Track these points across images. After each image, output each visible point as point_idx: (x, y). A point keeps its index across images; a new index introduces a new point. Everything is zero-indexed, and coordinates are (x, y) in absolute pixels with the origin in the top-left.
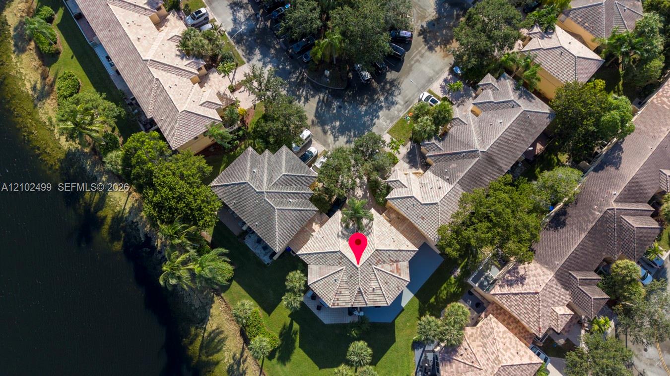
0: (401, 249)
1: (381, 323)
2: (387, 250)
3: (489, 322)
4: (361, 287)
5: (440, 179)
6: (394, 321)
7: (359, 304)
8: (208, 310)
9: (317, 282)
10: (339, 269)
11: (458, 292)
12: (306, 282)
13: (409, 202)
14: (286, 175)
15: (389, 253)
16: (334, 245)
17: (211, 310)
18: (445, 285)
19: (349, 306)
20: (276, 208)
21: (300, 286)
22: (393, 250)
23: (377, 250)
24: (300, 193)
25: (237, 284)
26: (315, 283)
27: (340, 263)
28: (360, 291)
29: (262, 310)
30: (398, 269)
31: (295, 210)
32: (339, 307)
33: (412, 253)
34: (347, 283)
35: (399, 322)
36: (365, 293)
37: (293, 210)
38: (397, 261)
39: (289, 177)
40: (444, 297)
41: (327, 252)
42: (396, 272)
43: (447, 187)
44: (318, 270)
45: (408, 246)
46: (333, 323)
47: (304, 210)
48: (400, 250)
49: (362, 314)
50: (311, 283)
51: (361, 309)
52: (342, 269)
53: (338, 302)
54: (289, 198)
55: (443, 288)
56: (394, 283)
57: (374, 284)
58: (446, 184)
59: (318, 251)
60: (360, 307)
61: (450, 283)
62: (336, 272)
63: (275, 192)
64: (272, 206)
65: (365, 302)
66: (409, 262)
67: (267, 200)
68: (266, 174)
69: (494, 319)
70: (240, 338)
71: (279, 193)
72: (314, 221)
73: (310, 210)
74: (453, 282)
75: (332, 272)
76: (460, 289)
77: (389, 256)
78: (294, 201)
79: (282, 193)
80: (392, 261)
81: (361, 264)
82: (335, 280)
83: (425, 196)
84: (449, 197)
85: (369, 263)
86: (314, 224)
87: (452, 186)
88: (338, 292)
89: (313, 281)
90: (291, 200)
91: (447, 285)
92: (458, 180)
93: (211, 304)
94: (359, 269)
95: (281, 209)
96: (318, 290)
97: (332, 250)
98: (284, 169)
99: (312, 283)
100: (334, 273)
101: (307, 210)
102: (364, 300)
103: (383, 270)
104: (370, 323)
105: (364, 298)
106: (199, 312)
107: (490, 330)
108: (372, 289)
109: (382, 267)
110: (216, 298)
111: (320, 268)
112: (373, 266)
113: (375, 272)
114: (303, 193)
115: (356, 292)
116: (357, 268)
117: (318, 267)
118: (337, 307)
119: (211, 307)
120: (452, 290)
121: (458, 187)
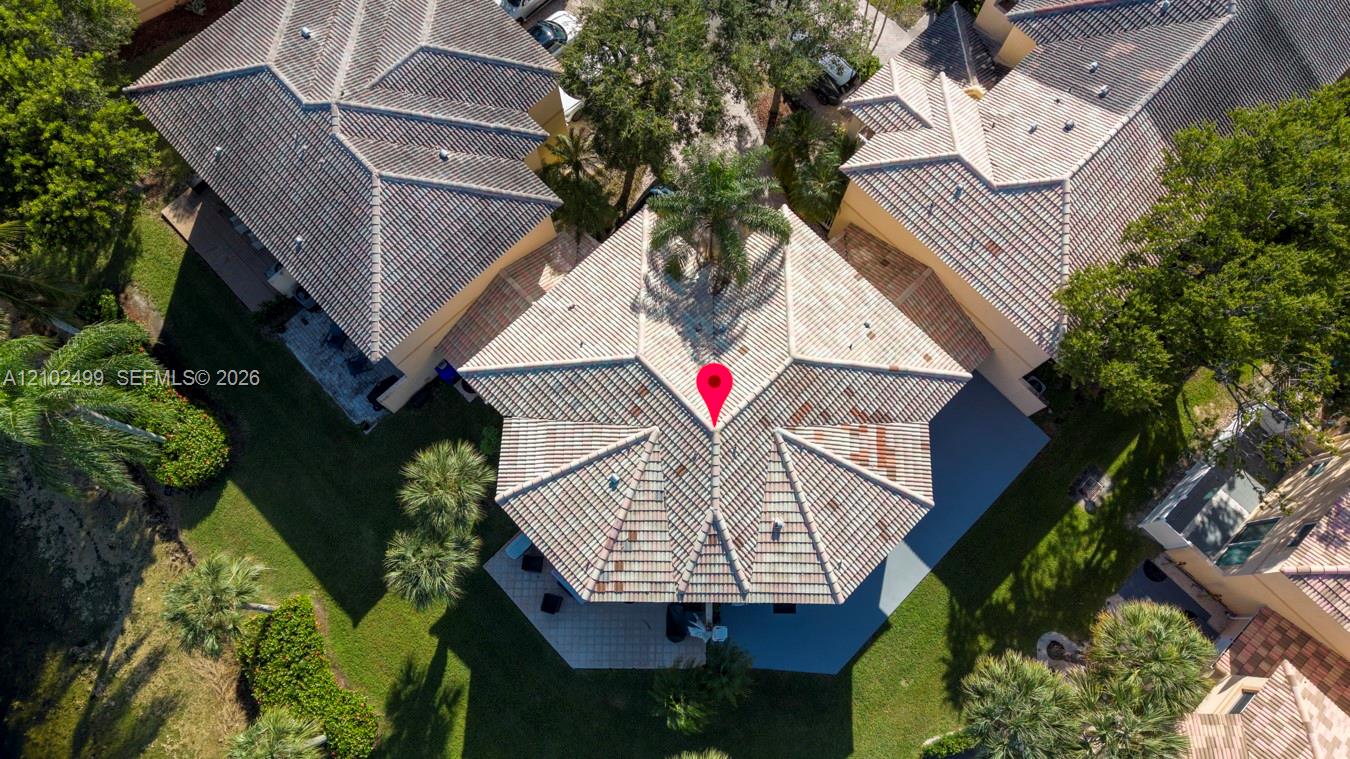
0: (902, 366)
1: (795, 677)
2: (841, 368)
3: (1282, 694)
4: (720, 516)
5: (1065, 96)
6: (846, 672)
7: (711, 589)
8: (123, 592)
9: (534, 487)
10: (632, 437)
11: (1106, 565)
12: (492, 489)
13: (938, 183)
14: (436, 52)
15: (849, 379)
16: (616, 337)
17: (138, 591)
18: (1052, 536)
19: (668, 599)
20: (376, 171)
21: (462, 504)
22: (866, 370)
23: (797, 362)
24: (487, 130)
25: (242, 497)
26: (524, 492)
27: (636, 412)
28: (716, 534)
29: (329, 602)
30: (884, 452)
31: (461, 191)
32: (623, 598)
33: (945, 386)
34: (663, 496)
35: (868, 675)
36: (739, 543)
37: (451, 189)
38: (881, 418)
39: (446, 61)
40: (1049, 583)
41: (583, 366)
42: (874, 460)
43: (1099, 126)
44: (541, 438)
45: (927, 358)
46: (605, 666)
47: (500, 197)
48: (895, 373)
49: (720, 634)
50: (510, 491)
51: (721, 612)
52: (646, 438)
53: (621, 577)
54: (441, 143)
55: (1042, 548)
56: (864, 507)
57: (778, 506)
58: (1094, 112)
59: (549, 362)
60: (716, 606)
61: (1074, 528)
62: (618, 450)
63: (381, 113)
64: (360, 164)
65: (739, 584)
66: (932, 424)
67: (341, 137)
68: (351, 46)
69: (1304, 685)
70: (236, 707)
71: (396, 116)
72: (549, 260)
73: (527, 200)
74: (1083, 524)
75: (602, 450)
76: (1113, 556)
77: (849, 392)
78: (462, 157)
79: (410, 117)
80: (861, 416)
81: (725, 417)
82: (613, 484)
83: (1006, 160)
84: (1109, 163)
85: (761, 413)
86: (547, 270)
87: (1125, 119)
88: (624, 536)
89: (519, 487)
90: (445, 152)
91: (1062, 535)
92: (1144, 99)
93: (141, 568)
94: (717, 438)
95: (401, 181)
96: (538, 526)
97: (608, 358)
98: (426, 29)
99: (515, 495)
100: (609, 454)
101: (511, 199)
102: (735, 573)
103: (819, 448)
104: (754, 673)
105: (731, 564)
106: (87, 597)
107: (1291, 731)
108: (769, 528)
109: (819, 437)
110: (160, 548)
111: (551, 433)
112: (780, 430)
113: (787, 457)
114: (500, 131)
115: (701, 536)
116: (709, 435)
117: (542, 430)
118: (615, 598)
119: (140, 581)
120: (1080, 557)
121: (1146, 126)
